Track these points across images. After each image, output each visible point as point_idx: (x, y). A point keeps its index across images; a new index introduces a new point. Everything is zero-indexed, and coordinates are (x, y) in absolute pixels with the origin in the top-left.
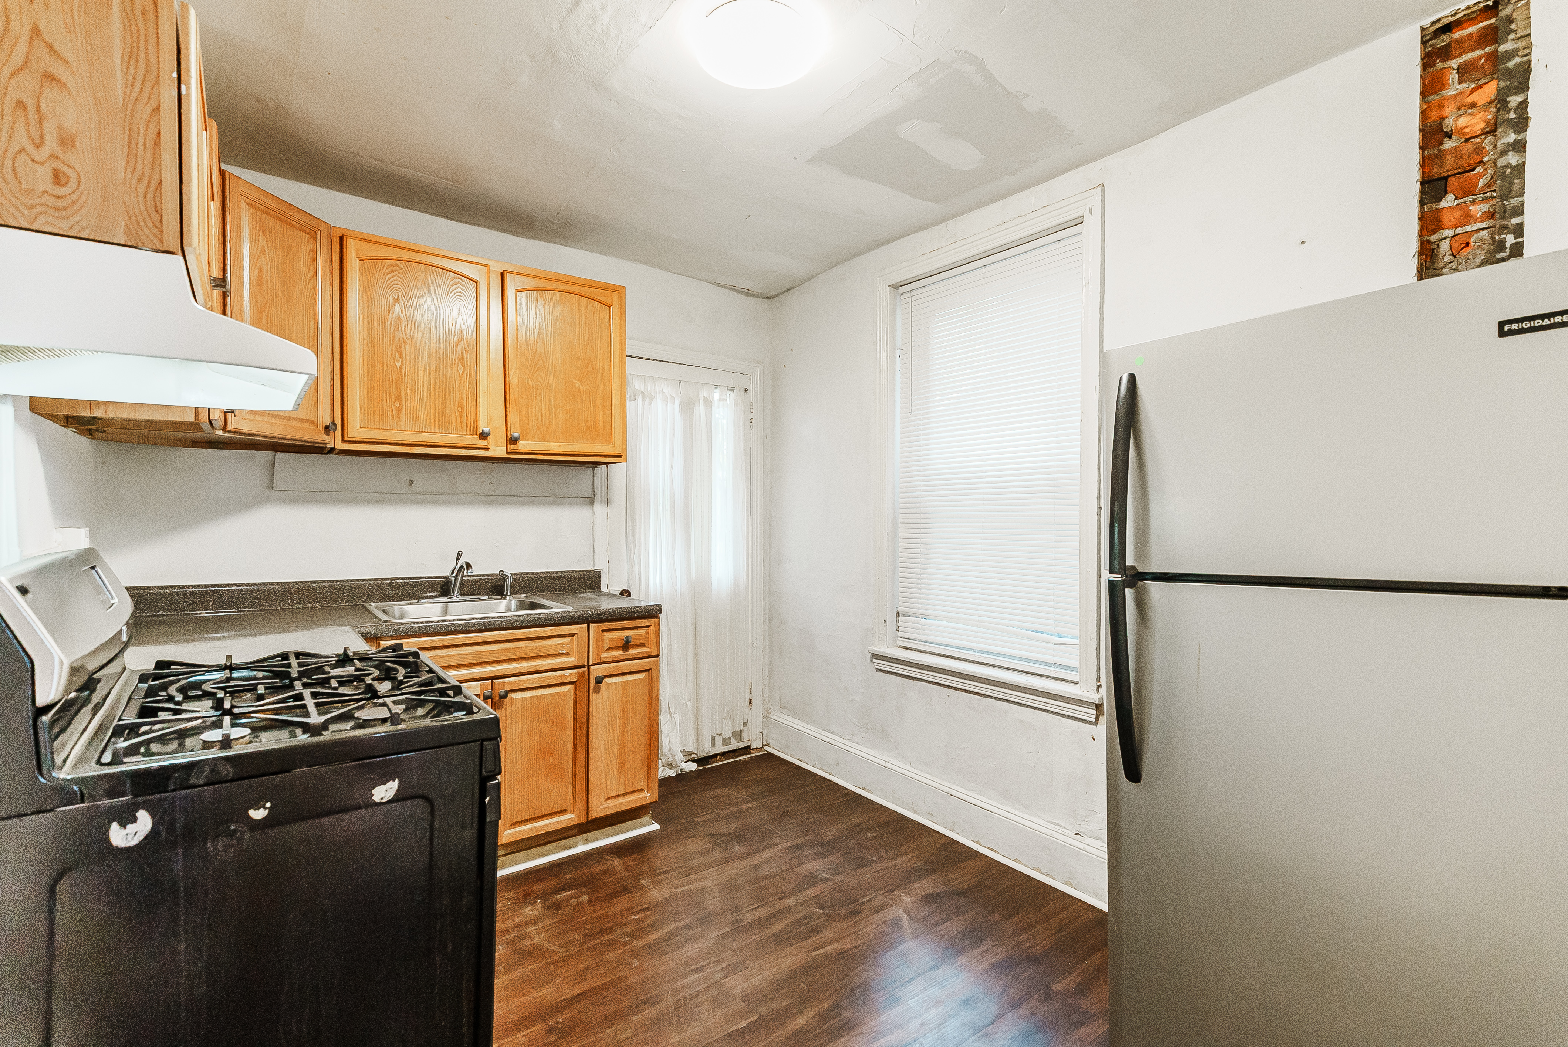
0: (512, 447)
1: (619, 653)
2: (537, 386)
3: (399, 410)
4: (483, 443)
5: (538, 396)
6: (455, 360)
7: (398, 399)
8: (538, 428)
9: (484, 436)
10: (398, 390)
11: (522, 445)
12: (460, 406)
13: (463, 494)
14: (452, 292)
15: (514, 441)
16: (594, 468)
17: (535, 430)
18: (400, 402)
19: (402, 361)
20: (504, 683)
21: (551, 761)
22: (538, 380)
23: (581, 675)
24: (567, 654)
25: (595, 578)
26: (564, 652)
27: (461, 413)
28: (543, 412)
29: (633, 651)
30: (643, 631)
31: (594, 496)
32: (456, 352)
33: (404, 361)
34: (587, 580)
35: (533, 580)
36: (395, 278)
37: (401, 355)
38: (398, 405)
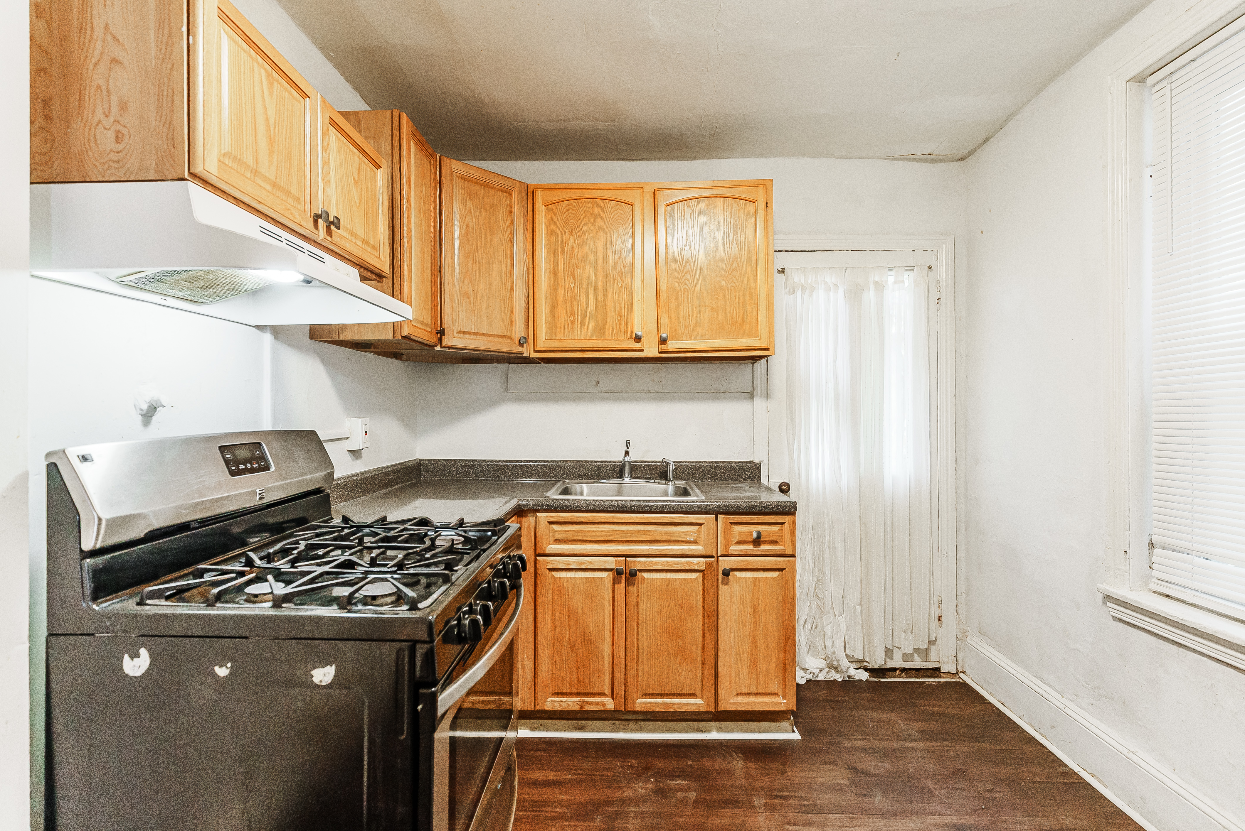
0: (663, 347)
1: (749, 548)
2: (685, 289)
3: (573, 322)
4: (638, 345)
5: (685, 299)
6: (616, 275)
7: (573, 314)
8: (686, 327)
9: (638, 339)
10: (573, 306)
11: (672, 345)
12: (620, 314)
13: (638, 391)
14: (613, 218)
15: (663, 341)
16: (753, 364)
17: (683, 330)
18: (574, 316)
19: (575, 282)
20: (635, 562)
21: (680, 644)
22: (685, 284)
23: (709, 565)
24: (695, 542)
25: (755, 469)
26: (692, 540)
27: (620, 321)
28: (690, 313)
29: (764, 548)
30: (777, 528)
31: (754, 390)
32: (616, 268)
33: (577, 282)
34: (747, 471)
35: (696, 467)
36: (569, 216)
37: (574, 278)
38: (572, 319)
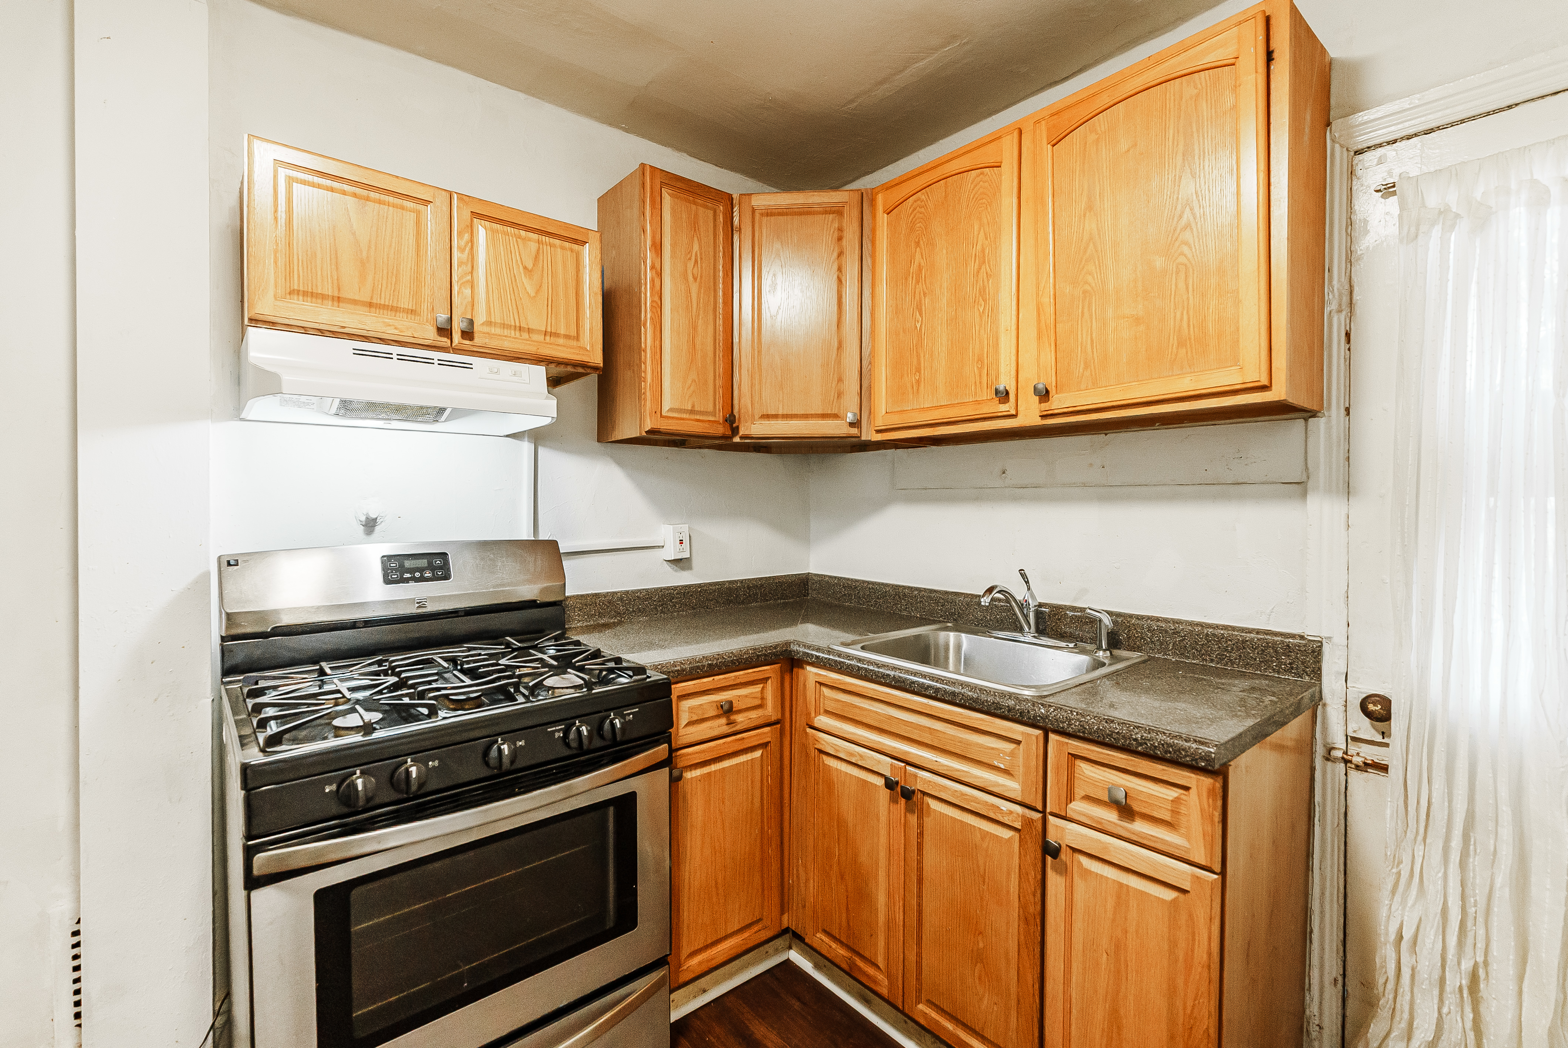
0: (1045, 406)
1: (1110, 816)
2: (1085, 292)
3: (918, 382)
4: (1004, 408)
5: (1086, 310)
6: (976, 295)
7: (918, 370)
8: (1086, 367)
9: (1003, 396)
10: (918, 356)
11: (1058, 403)
12: (980, 360)
13: (1064, 485)
14: (973, 198)
15: (1044, 395)
16: (1306, 420)
17: (1081, 371)
18: (920, 373)
19: (922, 319)
20: (916, 776)
22: (1086, 283)
23: (1028, 822)
24: (1006, 772)
25: (1305, 653)
26: (1002, 766)
27: (980, 370)
28: (1094, 336)
29: (1140, 827)
30: (1173, 793)
31: (1308, 478)
32: (977, 283)
33: (924, 319)
34: (1284, 654)
36: (917, 217)
37: (921, 315)
38: (917, 378)
